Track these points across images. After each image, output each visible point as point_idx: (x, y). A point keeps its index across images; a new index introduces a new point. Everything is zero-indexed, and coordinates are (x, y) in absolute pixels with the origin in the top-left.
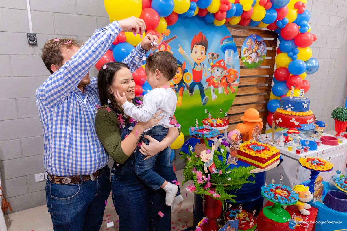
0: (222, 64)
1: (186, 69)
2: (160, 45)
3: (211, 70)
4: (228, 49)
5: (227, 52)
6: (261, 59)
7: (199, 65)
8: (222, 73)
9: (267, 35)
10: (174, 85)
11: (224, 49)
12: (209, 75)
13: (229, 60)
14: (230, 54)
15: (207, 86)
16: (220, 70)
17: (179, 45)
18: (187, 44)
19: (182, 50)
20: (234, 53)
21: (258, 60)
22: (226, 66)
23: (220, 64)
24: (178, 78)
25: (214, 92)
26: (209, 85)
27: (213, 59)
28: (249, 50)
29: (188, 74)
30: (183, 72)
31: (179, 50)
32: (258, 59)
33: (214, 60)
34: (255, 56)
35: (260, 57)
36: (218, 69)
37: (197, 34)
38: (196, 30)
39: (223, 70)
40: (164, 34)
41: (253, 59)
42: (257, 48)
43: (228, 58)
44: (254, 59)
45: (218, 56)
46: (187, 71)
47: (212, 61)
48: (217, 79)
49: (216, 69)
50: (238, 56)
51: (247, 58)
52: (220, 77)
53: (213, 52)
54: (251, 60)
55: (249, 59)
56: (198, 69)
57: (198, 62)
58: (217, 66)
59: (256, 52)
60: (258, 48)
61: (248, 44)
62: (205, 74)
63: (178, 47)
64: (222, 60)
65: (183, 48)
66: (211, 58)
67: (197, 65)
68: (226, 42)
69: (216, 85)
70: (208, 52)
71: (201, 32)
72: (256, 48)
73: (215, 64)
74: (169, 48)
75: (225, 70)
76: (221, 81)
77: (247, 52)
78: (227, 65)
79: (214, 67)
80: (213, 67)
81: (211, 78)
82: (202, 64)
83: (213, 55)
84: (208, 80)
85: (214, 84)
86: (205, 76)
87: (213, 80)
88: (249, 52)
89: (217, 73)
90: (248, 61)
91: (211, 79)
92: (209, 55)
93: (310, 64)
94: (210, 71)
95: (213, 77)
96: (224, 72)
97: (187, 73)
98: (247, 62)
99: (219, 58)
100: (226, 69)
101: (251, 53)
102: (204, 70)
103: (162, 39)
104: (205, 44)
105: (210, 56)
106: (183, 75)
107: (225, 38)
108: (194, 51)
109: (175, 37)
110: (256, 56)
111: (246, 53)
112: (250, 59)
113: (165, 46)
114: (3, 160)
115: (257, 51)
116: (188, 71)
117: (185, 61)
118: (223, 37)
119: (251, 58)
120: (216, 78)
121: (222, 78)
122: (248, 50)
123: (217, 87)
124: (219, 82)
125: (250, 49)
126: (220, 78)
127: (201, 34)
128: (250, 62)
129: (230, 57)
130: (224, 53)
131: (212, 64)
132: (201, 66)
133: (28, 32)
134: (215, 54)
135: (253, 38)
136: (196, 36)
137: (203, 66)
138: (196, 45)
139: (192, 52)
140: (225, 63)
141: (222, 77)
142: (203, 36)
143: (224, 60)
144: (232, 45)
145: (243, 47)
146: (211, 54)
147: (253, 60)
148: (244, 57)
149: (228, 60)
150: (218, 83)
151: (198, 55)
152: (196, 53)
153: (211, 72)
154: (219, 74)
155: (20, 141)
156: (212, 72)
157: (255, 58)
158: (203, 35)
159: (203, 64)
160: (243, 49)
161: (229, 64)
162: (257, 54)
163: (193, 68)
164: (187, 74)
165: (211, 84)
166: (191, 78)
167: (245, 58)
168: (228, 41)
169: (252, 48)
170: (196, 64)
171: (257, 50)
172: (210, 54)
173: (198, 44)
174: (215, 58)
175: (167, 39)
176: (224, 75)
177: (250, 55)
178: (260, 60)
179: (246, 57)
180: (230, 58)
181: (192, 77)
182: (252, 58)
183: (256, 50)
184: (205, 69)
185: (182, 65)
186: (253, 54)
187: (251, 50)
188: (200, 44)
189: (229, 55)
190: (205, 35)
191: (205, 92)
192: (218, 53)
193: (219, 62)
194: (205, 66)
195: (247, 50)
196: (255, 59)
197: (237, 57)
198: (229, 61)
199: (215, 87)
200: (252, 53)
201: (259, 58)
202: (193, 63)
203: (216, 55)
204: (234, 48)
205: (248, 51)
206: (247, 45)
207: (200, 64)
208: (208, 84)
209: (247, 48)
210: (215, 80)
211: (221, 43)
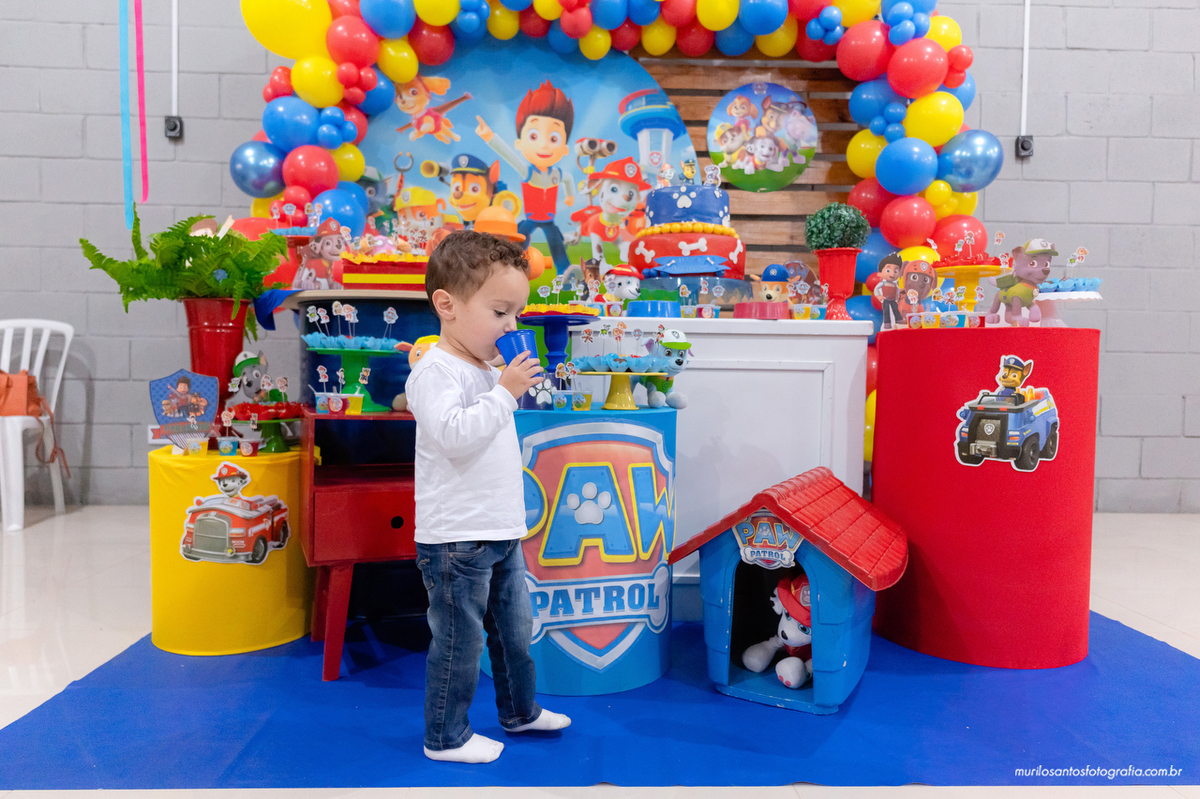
0: (630, 171)
1: (500, 183)
2: (422, 118)
3: (589, 187)
4: (648, 127)
5: (644, 135)
6: (795, 160)
7: (545, 173)
8: (629, 198)
9: (818, 83)
10: (462, 223)
11: (634, 128)
12: (580, 202)
13: (656, 160)
14: (660, 143)
15: (576, 234)
16: (623, 189)
17: (478, 117)
18: (506, 116)
19: (486, 129)
20: (675, 138)
21: (783, 162)
22: (644, 177)
23: (620, 172)
24: (475, 204)
25: (602, 254)
26: (584, 232)
27: (593, 157)
28: (739, 130)
29: (509, 195)
30: (491, 190)
31: (478, 130)
32: (781, 159)
33: (599, 158)
34: (766, 151)
35: (789, 154)
36: (614, 185)
37: (535, 86)
38: (531, 76)
39: (633, 191)
40: (431, 91)
41: (759, 159)
42: (773, 124)
43: (652, 154)
44: (764, 159)
45: (611, 147)
46: (504, 187)
47: (590, 162)
48: (613, 217)
49: (606, 185)
50: (691, 150)
51: (735, 155)
52: (623, 210)
53: (594, 136)
54: (751, 164)
55: (742, 160)
56: (542, 182)
57: (541, 163)
58: (612, 177)
59: (771, 136)
60: (778, 125)
61: (734, 111)
62: (567, 199)
63: (475, 124)
64: (630, 160)
65: (489, 123)
66: (586, 153)
67: (539, 171)
68: (641, 108)
69: (610, 234)
70: (576, 134)
71: (549, 83)
72: (768, 124)
73: (601, 169)
74: (447, 124)
75: (641, 189)
76: (627, 222)
77: (734, 136)
78: (649, 174)
79: (597, 180)
80: (594, 178)
81: (589, 212)
82: (554, 169)
83: (592, 144)
84: (579, 217)
85: (600, 230)
86: (569, 203)
87: (598, 218)
88: (739, 138)
89: (613, 199)
90: (738, 165)
91: (590, 215)
92: (579, 144)
93: (962, 151)
94: (586, 190)
95: (599, 210)
96: (639, 197)
97: (503, 193)
98: (734, 167)
99: (618, 155)
100: (647, 186)
101: (748, 139)
102: (562, 187)
103: (427, 102)
104: (564, 114)
105: (581, 147)
106: (492, 198)
107: (637, 96)
108: (526, 131)
109: (465, 98)
110: (771, 149)
111: (730, 141)
112: (747, 158)
113: (437, 119)
114: (95, 380)
115: (777, 135)
116: (509, 187)
117: (497, 162)
118: (627, 94)
119: (752, 155)
120: (608, 213)
121: (631, 215)
122: (736, 129)
123: (615, 240)
124: (622, 226)
125: (743, 126)
126: (626, 214)
127: (549, 88)
128: (749, 169)
129: (660, 149)
130: (636, 138)
131: (590, 170)
132: (552, 176)
133: (169, 114)
134: (601, 141)
135: (756, 93)
136: (531, 94)
137: (557, 174)
138: (531, 118)
139: (519, 136)
140: (642, 169)
141: (631, 211)
142: (557, 92)
143: (634, 160)
144: (666, 116)
145: (713, 121)
146: (585, 143)
147: (761, 161)
148: (722, 152)
149: (652, 160)
150: (618, 227)
151: (542, 144)
152: (533, 137)
153: (590, 193)
154: (618, 200)
155: (130, 342)
156: (593, 194)
157: (767, 156)
158: (555, 90)
159: (560, 170)
160: (714, 128)
161: (655, 170)
162: (777, 142)
163: (524, 178)
164: (502, 197)
165: (589, 229)
166: (517, 208)
167: (725, 155)
168: (648, 103)
169: (752, 124)
170: (533, 169)
171: (775, 130)
172: (582, 140)
173: (539, 114)
174: (601, 153)
175: (441, 102)
176: (639, 205)
177: (743, 148)
178: (792, 163)
179: (730, 153)
180: (658, 154)
181: (521, 203)
182: (756, 154)
183: (770, 130)
184: (567, 183)
185: (488, 170)
186: (759, 143)
187: (747, 129)
188: (549, 112)
189: (655, 145)
190: (566, 91)
191: (569, 251)
192: (610, 140)
193: (619, 166)
194: (567, 175)
195: (731, 130)
196: (771, 159)
197: (685, 151)
198: (656, 164)
199: (604, 237)
200: (752, 140)
201: (785, 155)
202: (525, 165)
203: (604, 144)
204: (673, 122)
205: (735, 133)
206: (731, 115)
207: (550, 169)
208: (578, 228)
209: (729, 125)
210: (604, 218)
211: (623, 108)
